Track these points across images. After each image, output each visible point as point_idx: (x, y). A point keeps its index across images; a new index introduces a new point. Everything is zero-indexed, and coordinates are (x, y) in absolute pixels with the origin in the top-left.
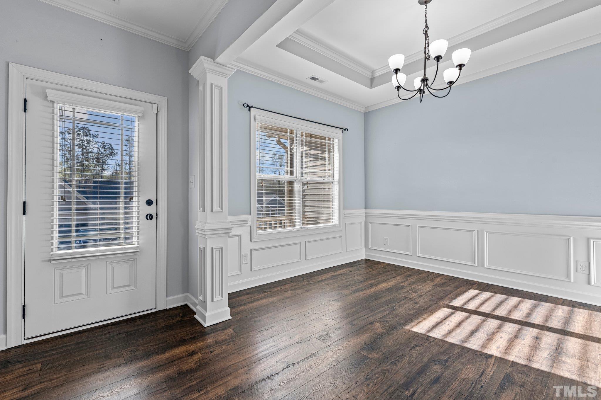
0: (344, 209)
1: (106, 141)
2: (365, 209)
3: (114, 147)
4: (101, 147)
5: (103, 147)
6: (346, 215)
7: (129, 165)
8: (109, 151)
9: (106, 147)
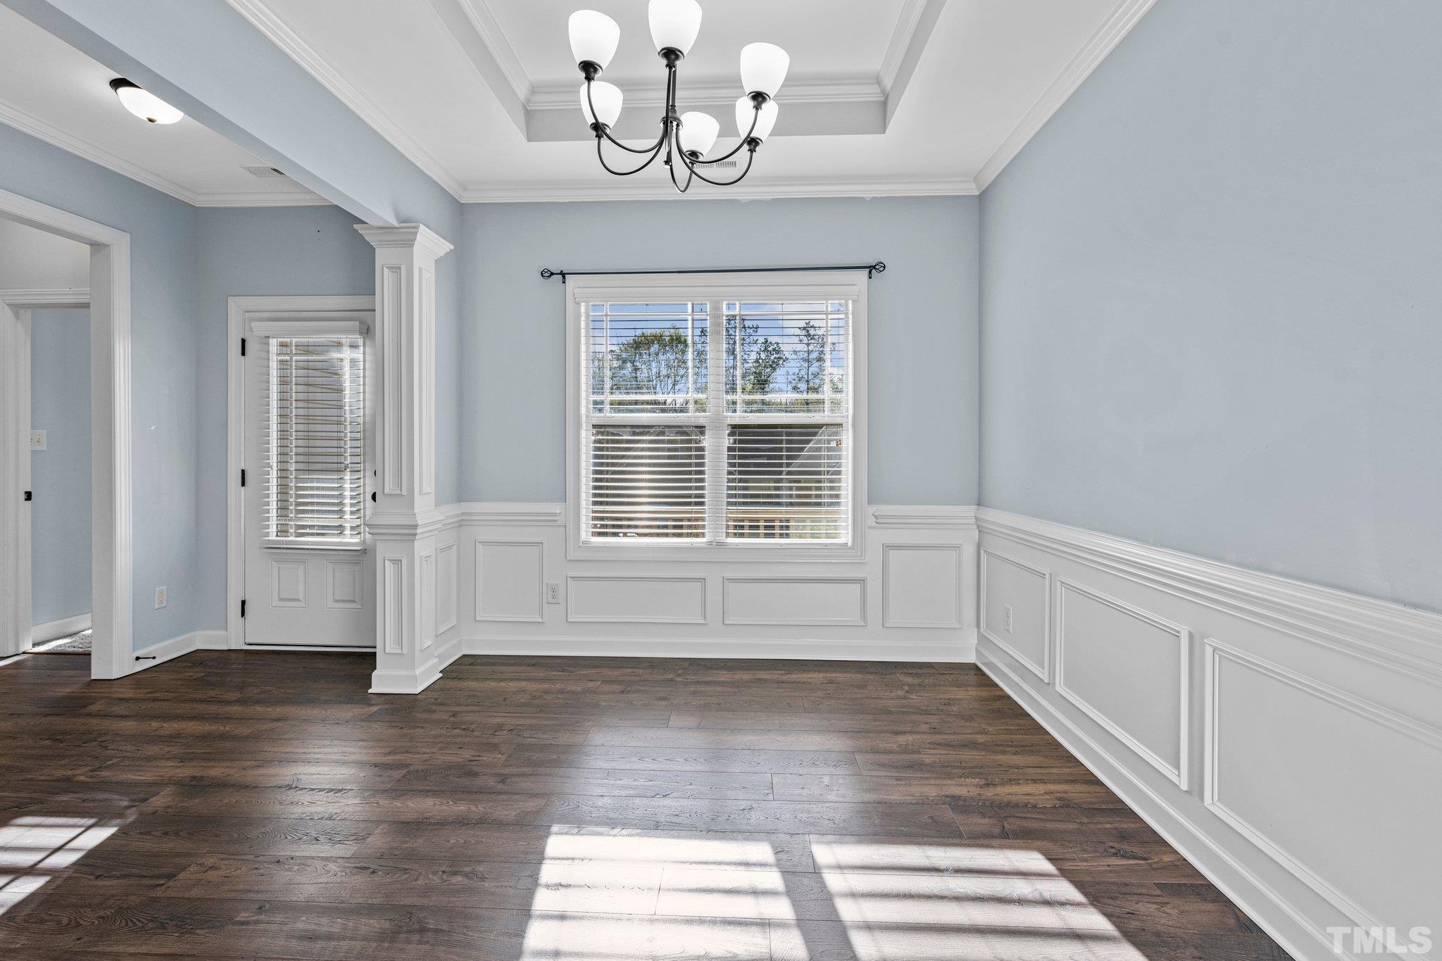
0: (870, 501)
1: (772, 339)
2: (978, 505)
3: (783, 347)
4: (763, 349)
5: (766, 350)
6: (879, 521)
7: (808, 381)
8: (775, 356)
9: (770, 349)
